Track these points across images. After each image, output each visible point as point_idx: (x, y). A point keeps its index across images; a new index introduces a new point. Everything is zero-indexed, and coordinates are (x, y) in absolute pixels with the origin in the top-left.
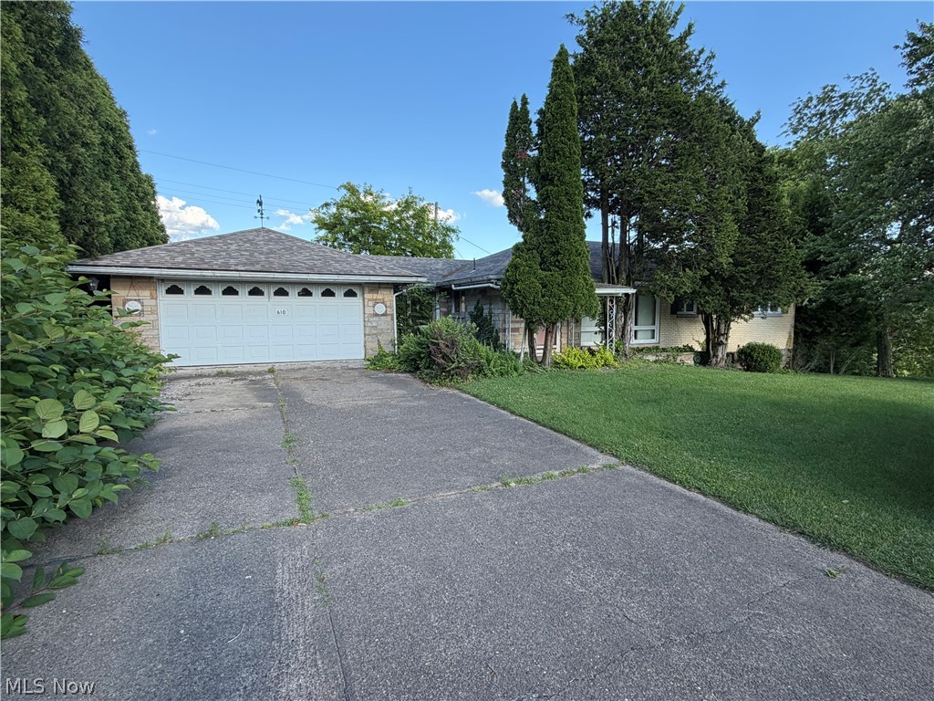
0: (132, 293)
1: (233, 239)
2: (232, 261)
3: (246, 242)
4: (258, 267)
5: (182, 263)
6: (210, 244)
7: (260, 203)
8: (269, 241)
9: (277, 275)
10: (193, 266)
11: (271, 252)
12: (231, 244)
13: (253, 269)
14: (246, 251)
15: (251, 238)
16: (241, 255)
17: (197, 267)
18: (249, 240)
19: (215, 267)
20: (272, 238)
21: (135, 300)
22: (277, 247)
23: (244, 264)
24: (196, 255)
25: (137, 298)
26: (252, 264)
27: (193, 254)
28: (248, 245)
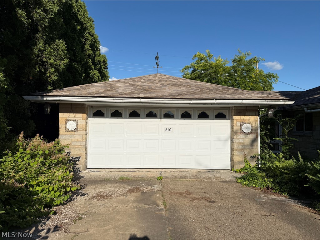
0: (71, 116)
1: (139, 80)
2: (136, 92)
3: (147, 81)
4: (154, 95)
5: (102, 93)
6: (124, 82)
7: (157, 58)
8: (161, 80)
9: (167, 101)
10: (109, 95)
11: (163, 86)
12: (138, 82)
13: (150, 96)
14: (147, 85)
15: (150, 78)
16: (143, 88)
17: (112, 95)
18: (149, 80)
19: (124, 96)
20: (164, 79)
21: (73, 120)
22: (167, 83)
23: (144, 94)
24: (114, 89)
25: (74, 119)
26: (150, 93)
27: (112, 88)
28: (149, 82)
